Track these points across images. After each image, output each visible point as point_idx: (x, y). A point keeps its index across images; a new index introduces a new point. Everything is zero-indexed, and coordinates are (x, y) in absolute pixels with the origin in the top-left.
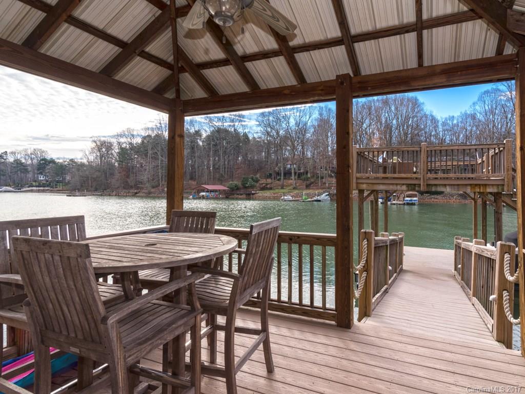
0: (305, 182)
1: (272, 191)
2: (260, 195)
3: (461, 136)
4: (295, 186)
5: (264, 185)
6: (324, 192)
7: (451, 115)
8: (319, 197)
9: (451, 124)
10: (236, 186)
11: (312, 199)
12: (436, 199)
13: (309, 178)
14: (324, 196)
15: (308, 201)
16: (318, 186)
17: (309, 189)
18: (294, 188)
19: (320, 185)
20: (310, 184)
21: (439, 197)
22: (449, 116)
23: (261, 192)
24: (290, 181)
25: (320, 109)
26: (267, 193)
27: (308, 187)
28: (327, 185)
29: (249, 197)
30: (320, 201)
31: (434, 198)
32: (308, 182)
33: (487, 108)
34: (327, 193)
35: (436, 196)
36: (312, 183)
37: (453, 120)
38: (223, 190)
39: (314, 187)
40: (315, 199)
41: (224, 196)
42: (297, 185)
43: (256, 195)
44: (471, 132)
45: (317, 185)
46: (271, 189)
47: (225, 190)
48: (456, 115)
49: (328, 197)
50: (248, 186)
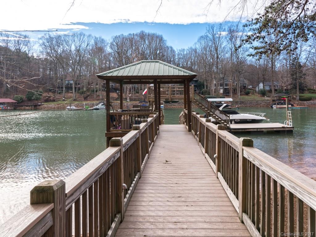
0: (83, 95)
1: (55, 103)
2: (46, 106)
3: (189, 63)
4: (75, 98)
5: (47, 98)
6: (100, 103)
7: (183, 48)
8: (97, 106)
9: (183, 54)
10: (21, 99)
11: (92, 108)
12: (175, 105)
13: (85, 91)
14: (100, 106)
15: (89, 110)
16: (94, 98)
17: (87, 100)
18: (75, 100)
19: (95, 97)
20: (87, 97)
21: (176, 104)
22: (182, 49)
23: (46, 103)
24: (70, 94)
25: (95, 38)
26: (52, 105)
27: (86, 99)
28: (101, 97)
29: (36, 108)
30: (98, 109)
31: (173, 105)
32: (85, 95)
33: (202, 47)
34: (102, 104)
35: (174, 104)
36: (89, 96)
37: (184, 52)
38: (12, 103)
39: (91, 99)
40: (94, 108)
41: (13, 108)
42: (77, 97)
43: (42, 106)
44: (194, 61)
45: (92, 97)
46: (54, 101)
47: (13, 103)
48: (185, 49)
49: (104, 106)
50: (34, 99)
